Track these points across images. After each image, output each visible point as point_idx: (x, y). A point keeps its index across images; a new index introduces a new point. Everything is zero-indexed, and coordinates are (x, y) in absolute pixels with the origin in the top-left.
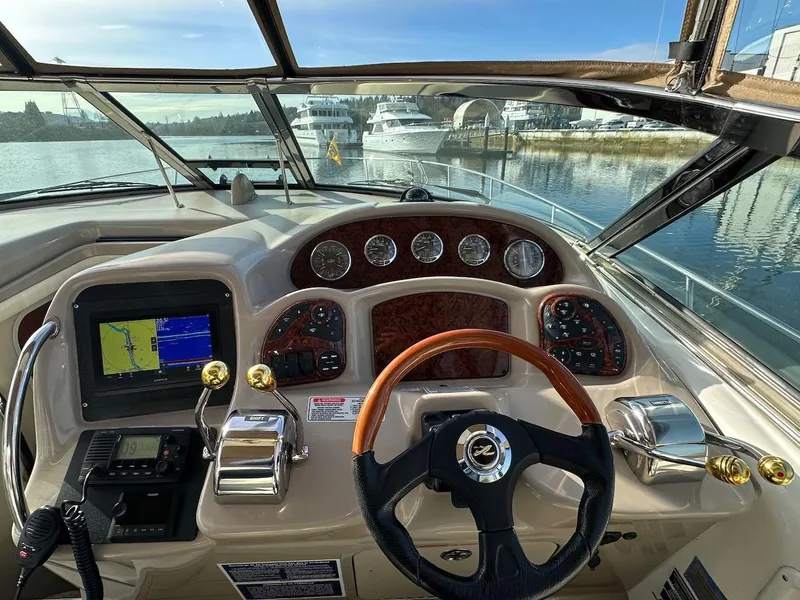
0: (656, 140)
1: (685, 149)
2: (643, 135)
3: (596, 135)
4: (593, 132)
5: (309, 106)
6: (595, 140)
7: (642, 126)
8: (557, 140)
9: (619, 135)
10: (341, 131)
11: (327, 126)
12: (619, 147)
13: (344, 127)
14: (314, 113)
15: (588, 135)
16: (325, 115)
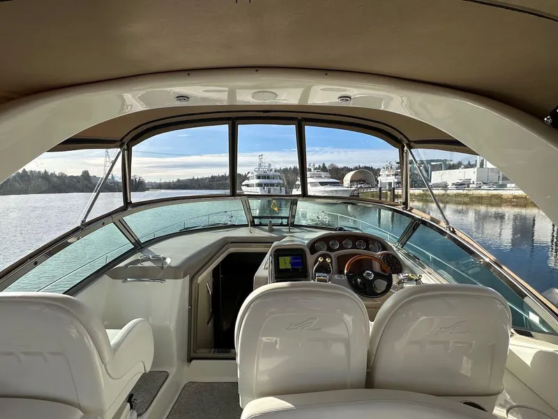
0: (493, 196)
1: (517, 202)
2: (483, 192)
3: (448, 192)
4: (446, 190)
5: (256, 174)
6: (448, 195)
7: (480, 187)
8: (420, 195)
9: (465, 192)
10: (275, 188)
11: (266, 185)
12: (466, 200)
13: (277, 186)
14: (259, 177)
15: (442, 192)
16: (265, 179)
